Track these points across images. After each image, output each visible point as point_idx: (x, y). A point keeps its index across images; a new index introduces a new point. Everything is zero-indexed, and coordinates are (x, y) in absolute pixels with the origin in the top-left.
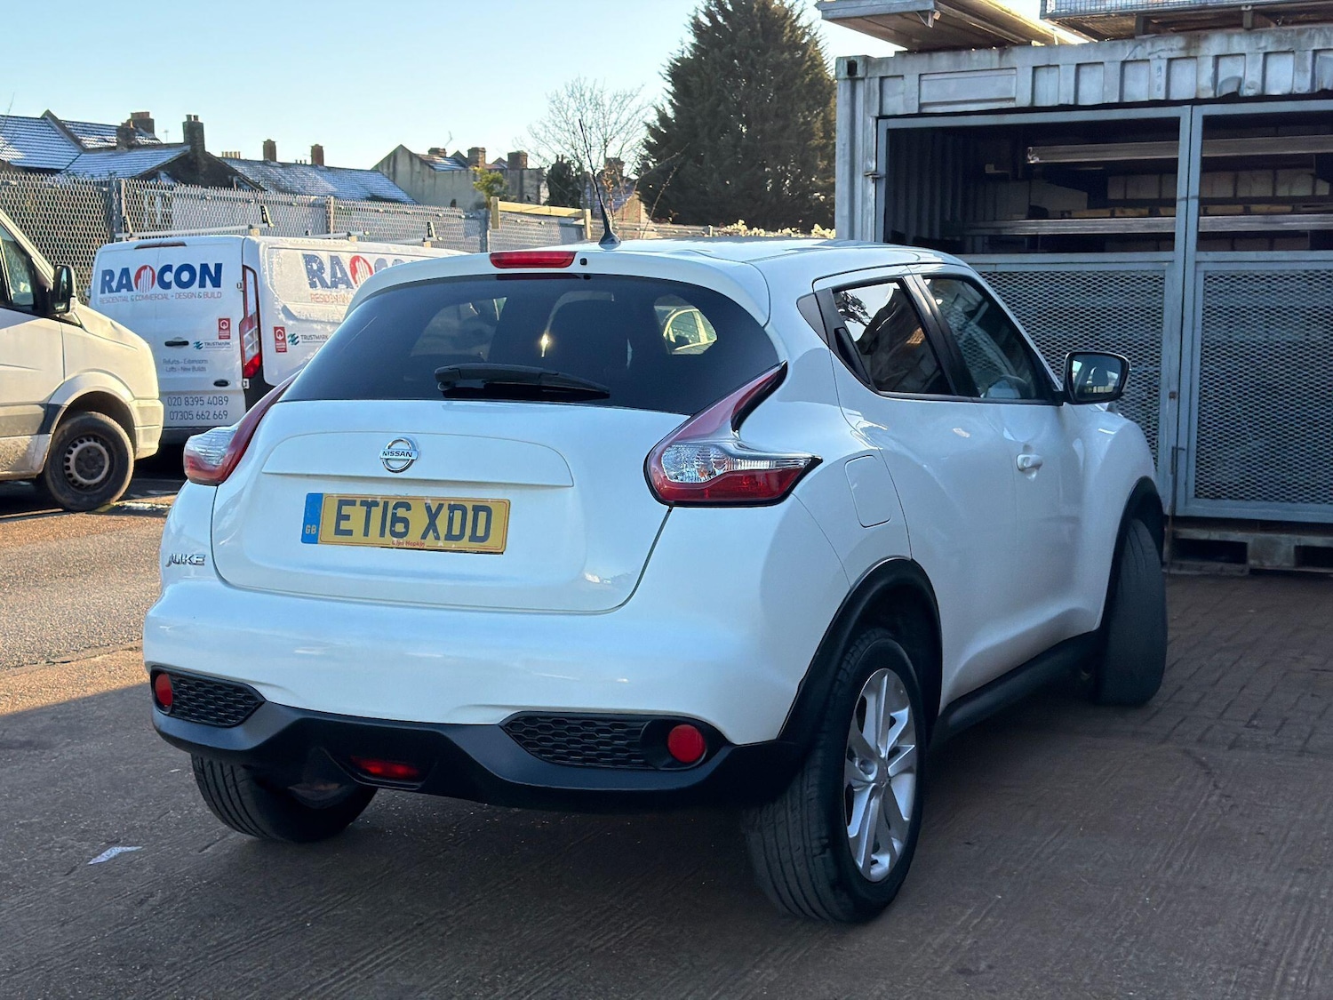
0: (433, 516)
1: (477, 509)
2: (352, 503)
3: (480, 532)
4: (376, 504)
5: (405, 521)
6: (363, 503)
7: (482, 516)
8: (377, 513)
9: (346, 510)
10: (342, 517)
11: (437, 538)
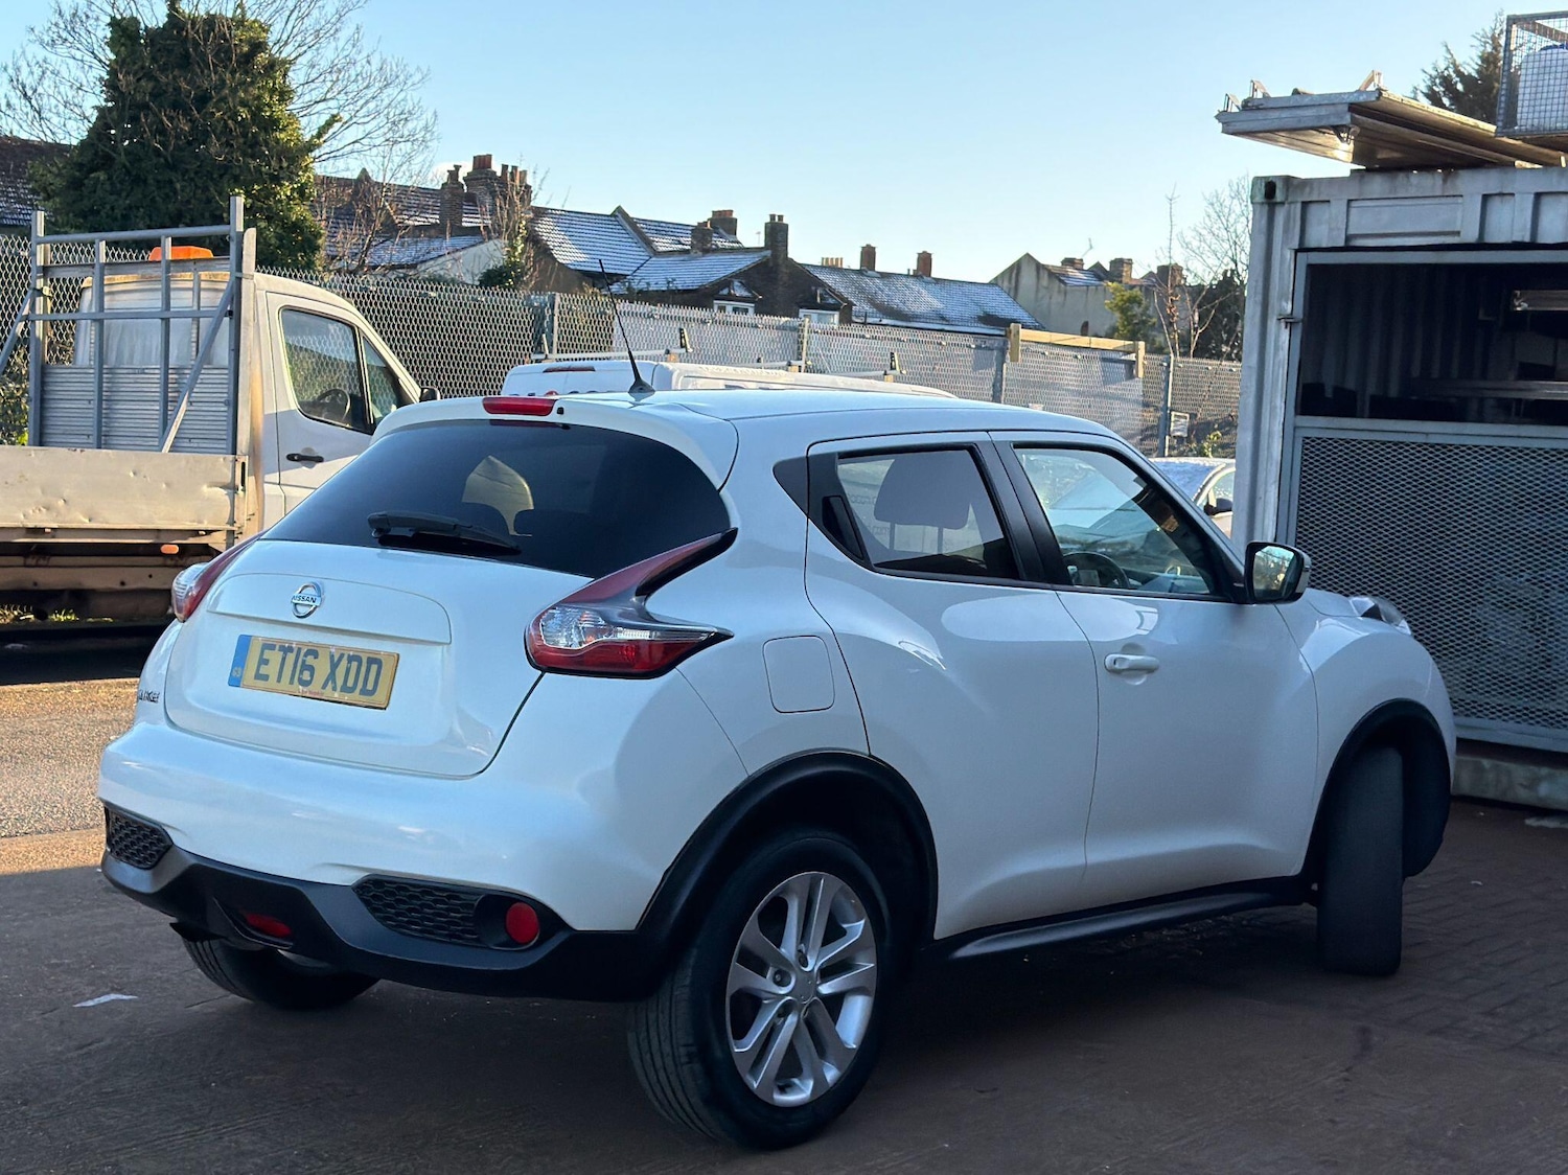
0: (334, 666)
1: (371, 661)
2: (272, 647)
3: (370, 687)
4: (290, 649)
5: (311, 669)
6: (282, 648)
7: (374, 667)
8: (291, 657)
9: (268, 654)
10: (263, 662)
11: (334, 689)
